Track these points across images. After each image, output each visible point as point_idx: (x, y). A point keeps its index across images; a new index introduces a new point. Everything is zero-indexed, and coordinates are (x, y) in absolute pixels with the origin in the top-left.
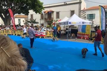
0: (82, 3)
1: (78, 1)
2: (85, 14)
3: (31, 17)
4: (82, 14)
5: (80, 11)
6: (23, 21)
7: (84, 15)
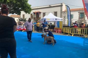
0: (63, 6)
1: (60, 4)
2: (66, 14)
3: (23, 17)
4: (63, 14)
5: (61, 12)
6: (17, 20)
7: (64, 15)
